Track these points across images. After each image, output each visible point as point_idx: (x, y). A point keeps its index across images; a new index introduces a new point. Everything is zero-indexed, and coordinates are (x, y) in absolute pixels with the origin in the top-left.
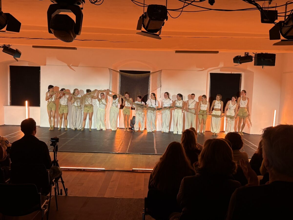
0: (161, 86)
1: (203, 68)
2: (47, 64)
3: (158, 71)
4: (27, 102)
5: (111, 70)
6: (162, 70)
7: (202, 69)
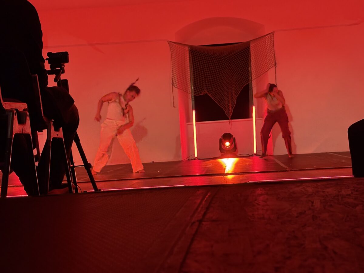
0: (275, 64)
3: (266, 35)
5: (173, 44)
6: (274, 32)
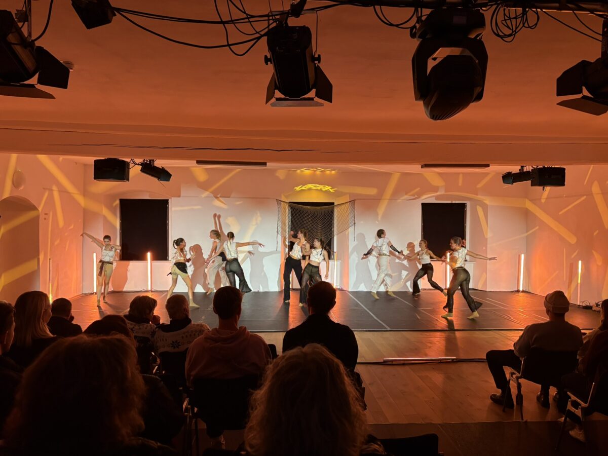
0: (355, 223)
1: (416, 196)
2: (182, 195)
3: (349, 202)
4: (149, 255)
5: (280, 201)
6: (355, 200)
7: (414, 197)
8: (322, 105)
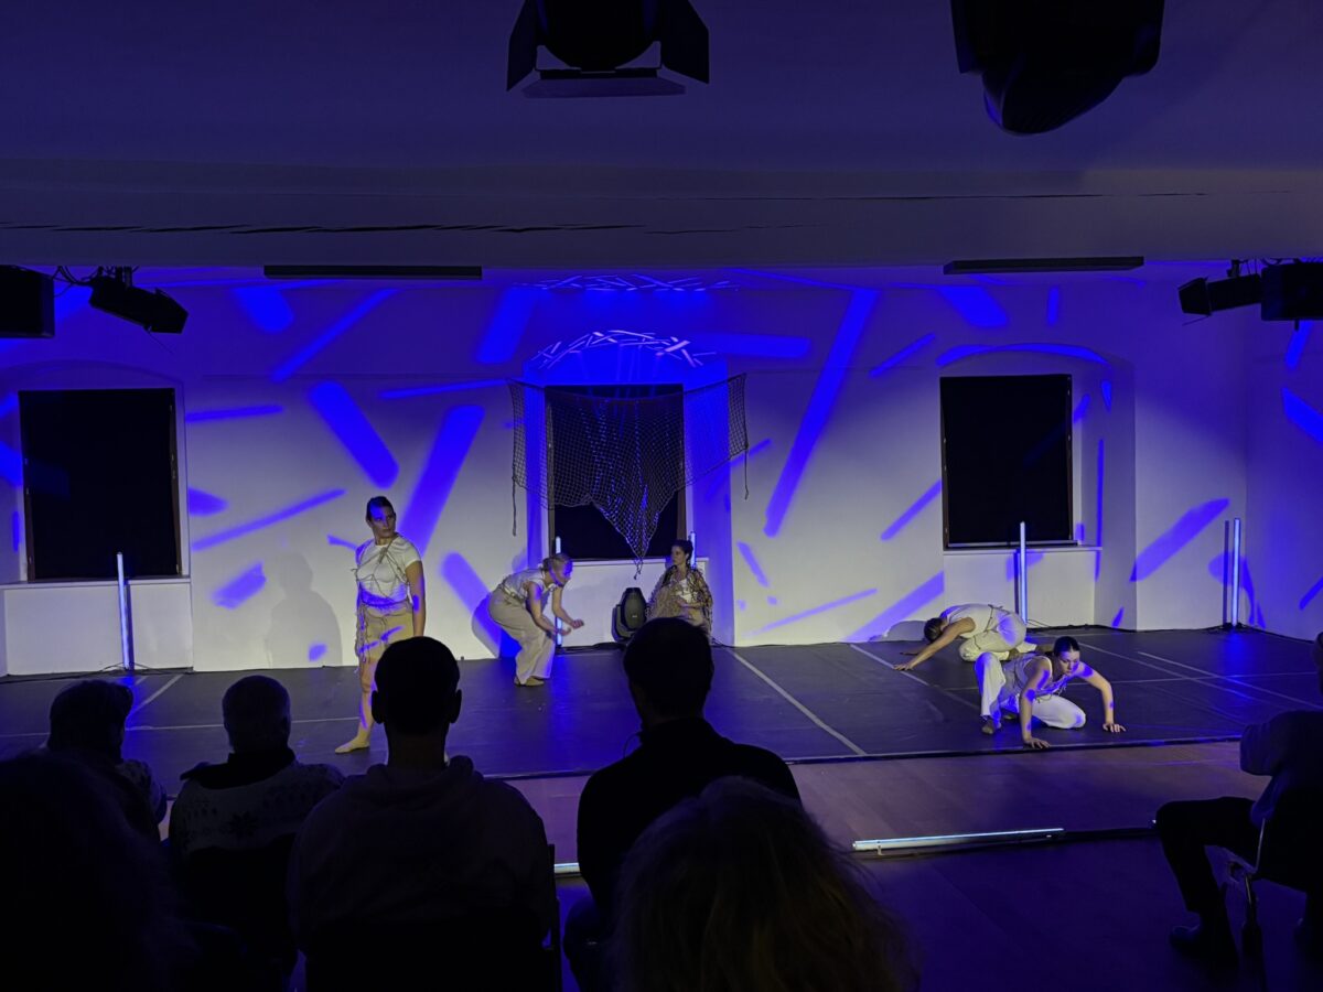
0: (746, 445)
4: (120, 561)
6: (744, 375)
8: (679, 90)
